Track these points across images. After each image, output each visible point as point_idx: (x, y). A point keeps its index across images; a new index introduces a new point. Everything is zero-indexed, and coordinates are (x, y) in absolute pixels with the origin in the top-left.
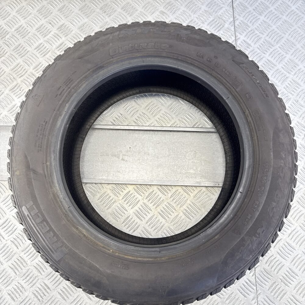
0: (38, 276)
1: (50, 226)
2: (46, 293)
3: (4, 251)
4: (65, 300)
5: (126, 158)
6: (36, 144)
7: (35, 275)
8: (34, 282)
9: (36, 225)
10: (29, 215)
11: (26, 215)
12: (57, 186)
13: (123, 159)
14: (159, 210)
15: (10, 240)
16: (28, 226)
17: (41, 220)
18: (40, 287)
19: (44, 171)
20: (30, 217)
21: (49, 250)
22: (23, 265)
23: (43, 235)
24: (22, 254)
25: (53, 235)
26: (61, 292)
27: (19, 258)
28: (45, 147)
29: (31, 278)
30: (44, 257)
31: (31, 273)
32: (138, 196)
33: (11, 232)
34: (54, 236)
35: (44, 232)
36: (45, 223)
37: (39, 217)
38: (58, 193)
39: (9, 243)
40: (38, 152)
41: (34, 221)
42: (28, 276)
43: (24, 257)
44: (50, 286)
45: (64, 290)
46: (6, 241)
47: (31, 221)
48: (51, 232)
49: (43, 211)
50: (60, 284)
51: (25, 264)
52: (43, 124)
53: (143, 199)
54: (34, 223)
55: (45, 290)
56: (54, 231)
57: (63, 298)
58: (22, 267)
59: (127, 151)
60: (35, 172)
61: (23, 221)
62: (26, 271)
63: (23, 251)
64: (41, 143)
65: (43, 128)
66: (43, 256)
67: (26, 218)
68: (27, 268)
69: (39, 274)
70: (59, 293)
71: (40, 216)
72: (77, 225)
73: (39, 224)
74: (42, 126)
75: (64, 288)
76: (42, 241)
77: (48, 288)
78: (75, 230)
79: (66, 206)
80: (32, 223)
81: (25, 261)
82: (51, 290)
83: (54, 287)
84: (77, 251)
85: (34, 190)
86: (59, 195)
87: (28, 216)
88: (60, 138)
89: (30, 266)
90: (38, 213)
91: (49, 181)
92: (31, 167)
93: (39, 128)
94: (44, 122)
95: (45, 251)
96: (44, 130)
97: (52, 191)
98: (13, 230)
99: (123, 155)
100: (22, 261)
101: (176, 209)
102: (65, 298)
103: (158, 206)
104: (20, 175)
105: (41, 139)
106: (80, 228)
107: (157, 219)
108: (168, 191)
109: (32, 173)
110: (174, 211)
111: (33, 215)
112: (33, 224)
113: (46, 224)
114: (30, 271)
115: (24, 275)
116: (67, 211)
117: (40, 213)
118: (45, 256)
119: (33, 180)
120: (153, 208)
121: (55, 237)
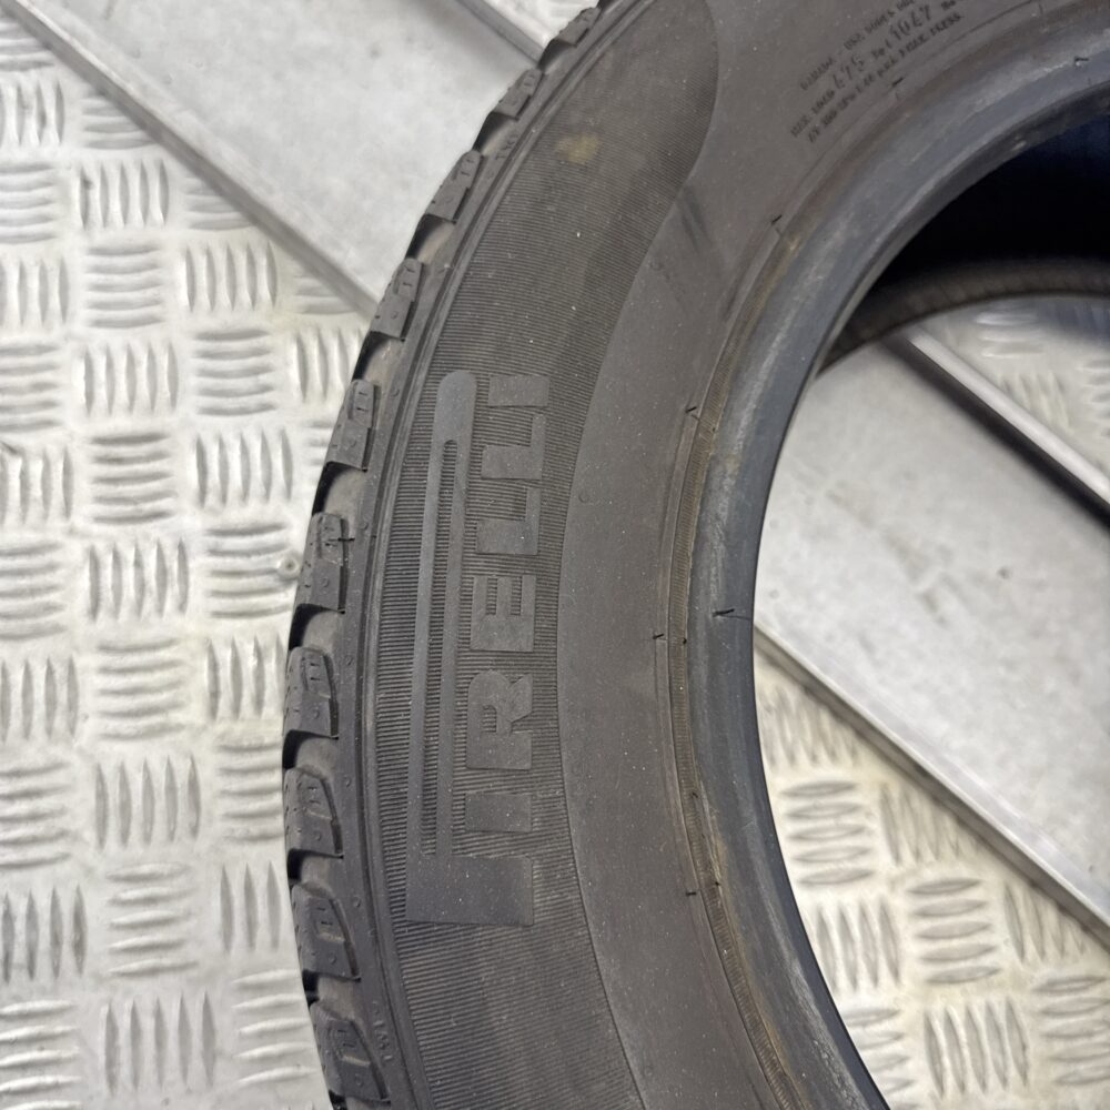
0: (75, 837)
1: (547, 635)
2: (43, 964)
3: (21, 573)
4: (112, 1081)
5: (950, 605)
6: (815, 76)
7: (67, 818)
8: (34, 853)
9: (454, 554)
10: (463, 454)
11: (440, 435)
12: (744, 423)
13: (929, 601)
14: (937, 1007)
15: (87, 544)
16: (388, 515)
17: (516, 550)
18: (43, 904)
19: (745, 264)
20: (460, 470)
21: (413, 789)
22: (50, 715)
23: (458, 654)
24: (88, 661)
25: (524, 708)
26: (124, 1023)
27: (60, 672)
28: (848, 139)
29: (34, 817)
30: (324, 806)
31: (55, 790)
32: (879, 843)
33: (128, 509)
34: (524, 722)
35: (476, 643)
36: (529, 585)
37: (519, 511)
38: (719, 469)
39: (75, 551)
40: (795, 131)
41: (468, 518)
42: (28, 794)
43: (91, 682)
44: (94, 942)
45: (148, 1024)
46: (72, 532)
47: (443, 505)
48: (526, 683)
49: (574, 500)
50: (153, 972)
51: (60, 722)
52: (933, 12)
53: (893, 883)
54: (456, 524)
55: (56, 941)
56: (546, 693)
57: (111, 1062)
58: (38, 728)
59: (978, 579)
60: (695, 223)
61: (376, 461)
62: (41, 761)
63: (105, 648)
64: (844, 103)
65: (914, 33)
66: (320, 790)
67: (417, 461)
68: (58, 752)
69: (90, 835)
70: (110, 1019)
71: (533, 514)
72: (701, 777)
73: (481, 562)
74: (918, 14)
75: (159, 1015)
76: (418, 687)
77: (79, 947)
78: (677, 799)
79: (707, 594)
80: (441, 520)
81: (72, 705)
82: (87, 970)
83: (111, 966)
84: (608, 966)
85: (612, 327)
86: (714, 484)
87: (448, 457)
88: (948, 169)
89: (81, 751)
90: (535, 481)
91: (730, 350)
92: (692, 174)
93: (895, 9)
94: (945, 6)
95: (371, 775)
96: (912, 46)
97: (704, 425)
98: (148, 507)
99: (947, 581)
100: (63, 695)
101: (1032, 1076)
102: (124, 1072)
103: (951, 980)
104: (584, 169)
105: (862, 76)
106: (707, 807)
107: (897, 1048)
108: (1051, 950)
109: (674, 211)
110: (1013, 1073)
111: (489, 468)
112: (441, 535)
113: (532, 596)
114: (58, 778)
115: (17, 774)
116: (700, 627)
117: (543, 499)
118: (332, 808)
119: (648, 261)
120: (913, 969)
121: (525, 738)
